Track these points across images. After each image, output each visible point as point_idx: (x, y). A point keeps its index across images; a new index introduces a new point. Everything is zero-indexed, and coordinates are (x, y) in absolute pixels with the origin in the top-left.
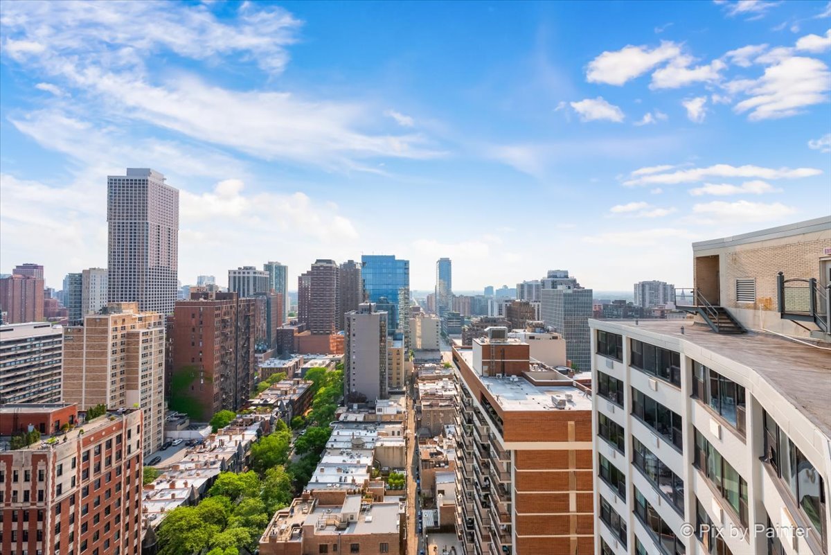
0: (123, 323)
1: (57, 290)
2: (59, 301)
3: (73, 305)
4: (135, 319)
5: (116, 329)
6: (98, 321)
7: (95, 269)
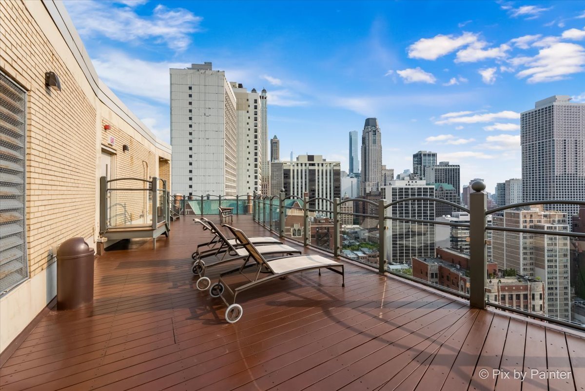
0: (531, 218)
1: (492, 194)
2: (493, 200)
3: (500, 204)
4: (541, 215)
5: (526, 222)
6: (513, 214)
7: (513, 179)
